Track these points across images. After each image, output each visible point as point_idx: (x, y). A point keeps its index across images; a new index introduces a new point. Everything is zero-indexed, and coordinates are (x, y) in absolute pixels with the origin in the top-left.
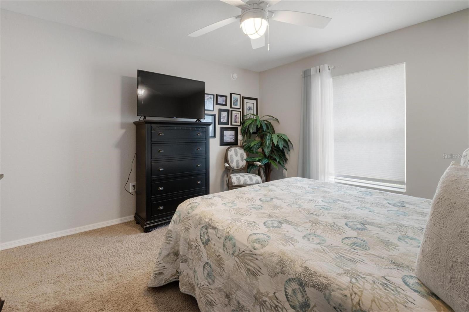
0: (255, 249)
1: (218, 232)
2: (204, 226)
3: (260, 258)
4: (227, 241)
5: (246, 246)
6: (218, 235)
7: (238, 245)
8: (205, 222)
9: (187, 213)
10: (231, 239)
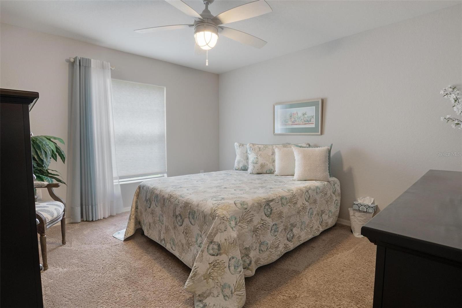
0: (293, 193)
1: (276, 200)
2: (265, 205)
3: (296, 195)
4: (282, 200)
5: (290, 195)
6: (277, 202)
7: (287, 197)
8: (264, 202)
9: (243, 210)
10: (283, 197)
